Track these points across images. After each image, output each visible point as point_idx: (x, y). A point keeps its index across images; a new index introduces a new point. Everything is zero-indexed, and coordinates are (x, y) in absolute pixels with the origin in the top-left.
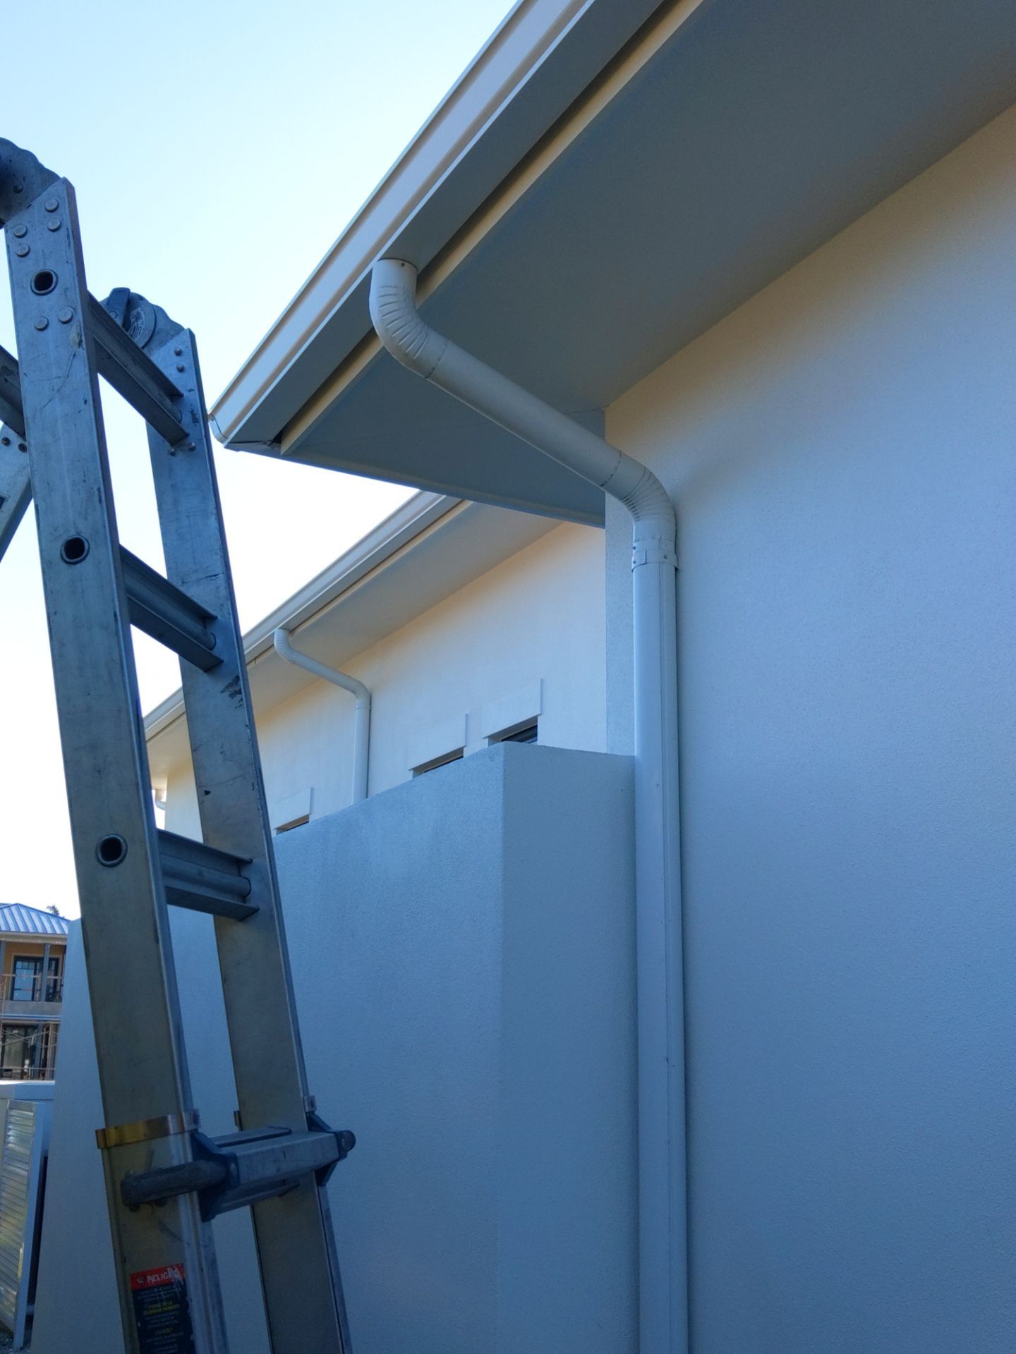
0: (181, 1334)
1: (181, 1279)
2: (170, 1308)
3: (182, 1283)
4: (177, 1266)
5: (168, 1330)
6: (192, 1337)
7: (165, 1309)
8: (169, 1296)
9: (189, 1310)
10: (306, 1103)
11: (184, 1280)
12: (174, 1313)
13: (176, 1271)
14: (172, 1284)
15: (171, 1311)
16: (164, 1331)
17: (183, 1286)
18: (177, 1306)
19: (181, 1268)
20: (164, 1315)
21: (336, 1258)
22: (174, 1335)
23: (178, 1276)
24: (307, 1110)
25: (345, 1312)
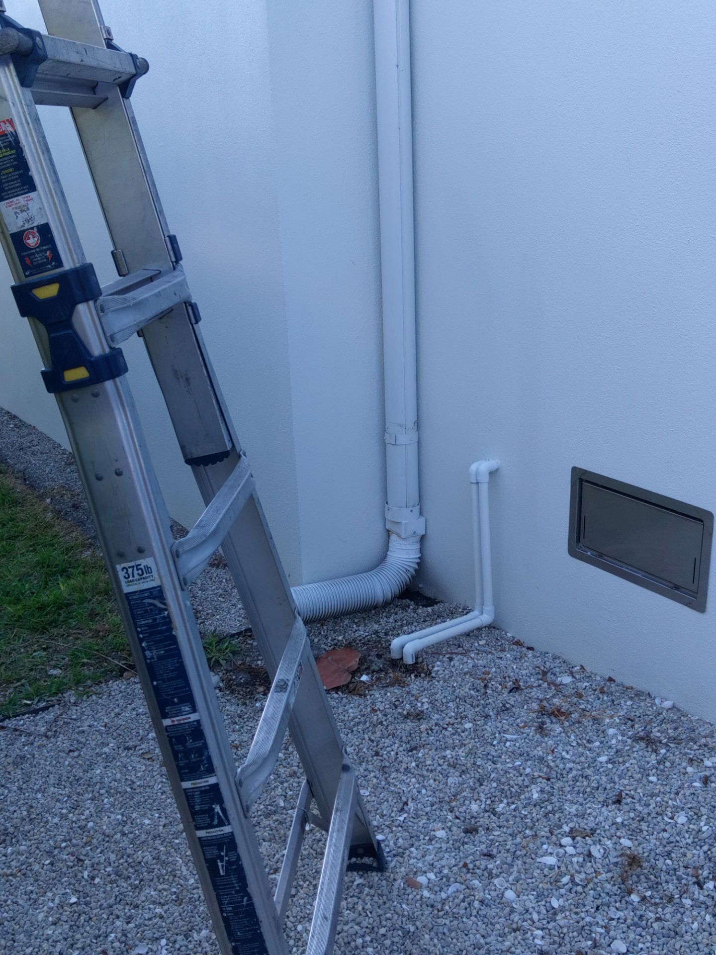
0: (21, 172)
1: (12, 130)
2: (8, 153)
3: (14, 133)
4: (8, 120)
5: (11, 170)
6: (30, 173)
7: (6, 154)
8: (6, 144)
9: (24, 153)
10: (103, 31)
11: (15, 131)
12: (13, 156)
13: (8, 124)
14: (6, 135)
15: (9, 155)
16: (8, 171)
17: (16, 136)
18: (14, 151)
19: (11, 122)
20: (5, 159)
21: (145, 154)
22: (16, 173)
23: (10, 129)
24: (105, 37)
25: (156, 191)
